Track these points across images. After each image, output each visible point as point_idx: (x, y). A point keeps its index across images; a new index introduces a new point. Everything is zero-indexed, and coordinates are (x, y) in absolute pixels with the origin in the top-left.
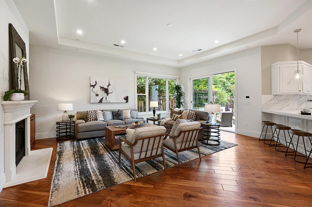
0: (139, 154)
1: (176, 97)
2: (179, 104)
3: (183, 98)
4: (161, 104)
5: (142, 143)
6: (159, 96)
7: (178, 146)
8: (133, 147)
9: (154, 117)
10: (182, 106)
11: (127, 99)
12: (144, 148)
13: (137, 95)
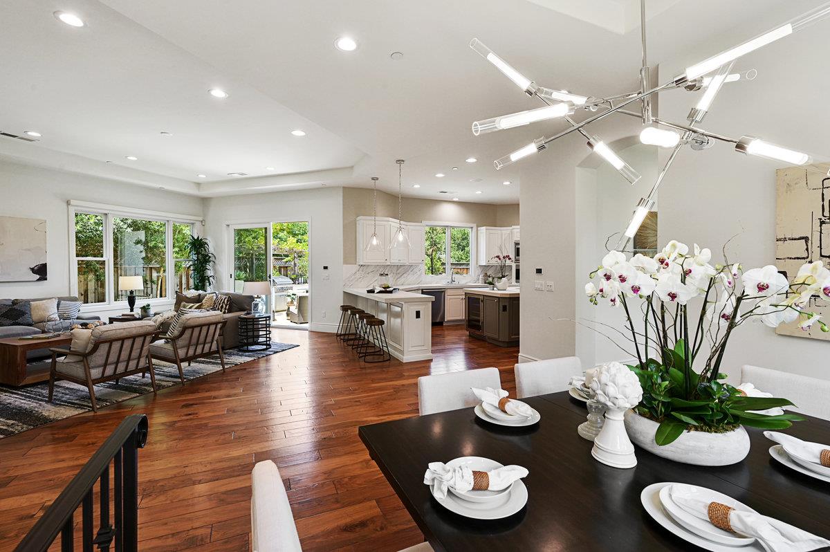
0: (101, 369)
1: (194, 265)
2: (202, 282)
3: (213, 267)
4: (152, 282)
5: (107, 349)
6: (147, 260)
7: (182, 353)
8: (89, 358)
9: (132, 313)
10: (210, 284)
11: (41, 272)
12: (113, 358)
13: (75, 260)
